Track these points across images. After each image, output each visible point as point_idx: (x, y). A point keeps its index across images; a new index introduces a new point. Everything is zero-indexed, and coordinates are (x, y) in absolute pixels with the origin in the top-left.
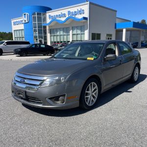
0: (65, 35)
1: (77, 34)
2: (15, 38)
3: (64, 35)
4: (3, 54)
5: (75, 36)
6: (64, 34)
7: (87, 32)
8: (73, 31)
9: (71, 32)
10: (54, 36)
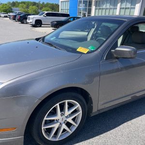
0: (112, 9)
1: (126, 8)
2: (61, 9)
3: (110, 9)
4: (42, 26)
5: (123, 11)
6: (111, 7)
7: (138, 6)
8: (121, 4)
9: (119, 5)
10: (99, 9)
